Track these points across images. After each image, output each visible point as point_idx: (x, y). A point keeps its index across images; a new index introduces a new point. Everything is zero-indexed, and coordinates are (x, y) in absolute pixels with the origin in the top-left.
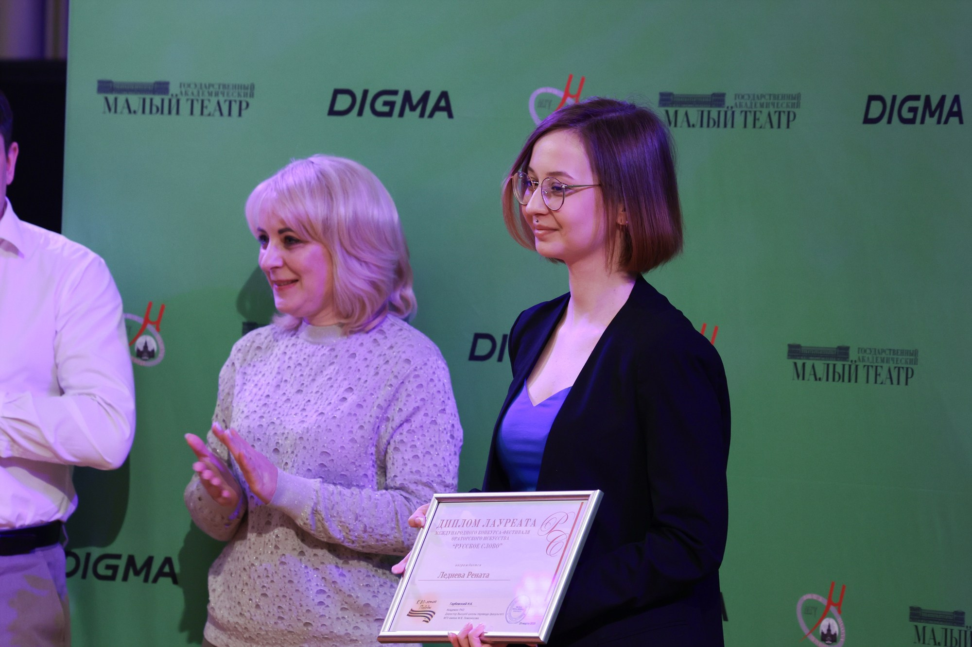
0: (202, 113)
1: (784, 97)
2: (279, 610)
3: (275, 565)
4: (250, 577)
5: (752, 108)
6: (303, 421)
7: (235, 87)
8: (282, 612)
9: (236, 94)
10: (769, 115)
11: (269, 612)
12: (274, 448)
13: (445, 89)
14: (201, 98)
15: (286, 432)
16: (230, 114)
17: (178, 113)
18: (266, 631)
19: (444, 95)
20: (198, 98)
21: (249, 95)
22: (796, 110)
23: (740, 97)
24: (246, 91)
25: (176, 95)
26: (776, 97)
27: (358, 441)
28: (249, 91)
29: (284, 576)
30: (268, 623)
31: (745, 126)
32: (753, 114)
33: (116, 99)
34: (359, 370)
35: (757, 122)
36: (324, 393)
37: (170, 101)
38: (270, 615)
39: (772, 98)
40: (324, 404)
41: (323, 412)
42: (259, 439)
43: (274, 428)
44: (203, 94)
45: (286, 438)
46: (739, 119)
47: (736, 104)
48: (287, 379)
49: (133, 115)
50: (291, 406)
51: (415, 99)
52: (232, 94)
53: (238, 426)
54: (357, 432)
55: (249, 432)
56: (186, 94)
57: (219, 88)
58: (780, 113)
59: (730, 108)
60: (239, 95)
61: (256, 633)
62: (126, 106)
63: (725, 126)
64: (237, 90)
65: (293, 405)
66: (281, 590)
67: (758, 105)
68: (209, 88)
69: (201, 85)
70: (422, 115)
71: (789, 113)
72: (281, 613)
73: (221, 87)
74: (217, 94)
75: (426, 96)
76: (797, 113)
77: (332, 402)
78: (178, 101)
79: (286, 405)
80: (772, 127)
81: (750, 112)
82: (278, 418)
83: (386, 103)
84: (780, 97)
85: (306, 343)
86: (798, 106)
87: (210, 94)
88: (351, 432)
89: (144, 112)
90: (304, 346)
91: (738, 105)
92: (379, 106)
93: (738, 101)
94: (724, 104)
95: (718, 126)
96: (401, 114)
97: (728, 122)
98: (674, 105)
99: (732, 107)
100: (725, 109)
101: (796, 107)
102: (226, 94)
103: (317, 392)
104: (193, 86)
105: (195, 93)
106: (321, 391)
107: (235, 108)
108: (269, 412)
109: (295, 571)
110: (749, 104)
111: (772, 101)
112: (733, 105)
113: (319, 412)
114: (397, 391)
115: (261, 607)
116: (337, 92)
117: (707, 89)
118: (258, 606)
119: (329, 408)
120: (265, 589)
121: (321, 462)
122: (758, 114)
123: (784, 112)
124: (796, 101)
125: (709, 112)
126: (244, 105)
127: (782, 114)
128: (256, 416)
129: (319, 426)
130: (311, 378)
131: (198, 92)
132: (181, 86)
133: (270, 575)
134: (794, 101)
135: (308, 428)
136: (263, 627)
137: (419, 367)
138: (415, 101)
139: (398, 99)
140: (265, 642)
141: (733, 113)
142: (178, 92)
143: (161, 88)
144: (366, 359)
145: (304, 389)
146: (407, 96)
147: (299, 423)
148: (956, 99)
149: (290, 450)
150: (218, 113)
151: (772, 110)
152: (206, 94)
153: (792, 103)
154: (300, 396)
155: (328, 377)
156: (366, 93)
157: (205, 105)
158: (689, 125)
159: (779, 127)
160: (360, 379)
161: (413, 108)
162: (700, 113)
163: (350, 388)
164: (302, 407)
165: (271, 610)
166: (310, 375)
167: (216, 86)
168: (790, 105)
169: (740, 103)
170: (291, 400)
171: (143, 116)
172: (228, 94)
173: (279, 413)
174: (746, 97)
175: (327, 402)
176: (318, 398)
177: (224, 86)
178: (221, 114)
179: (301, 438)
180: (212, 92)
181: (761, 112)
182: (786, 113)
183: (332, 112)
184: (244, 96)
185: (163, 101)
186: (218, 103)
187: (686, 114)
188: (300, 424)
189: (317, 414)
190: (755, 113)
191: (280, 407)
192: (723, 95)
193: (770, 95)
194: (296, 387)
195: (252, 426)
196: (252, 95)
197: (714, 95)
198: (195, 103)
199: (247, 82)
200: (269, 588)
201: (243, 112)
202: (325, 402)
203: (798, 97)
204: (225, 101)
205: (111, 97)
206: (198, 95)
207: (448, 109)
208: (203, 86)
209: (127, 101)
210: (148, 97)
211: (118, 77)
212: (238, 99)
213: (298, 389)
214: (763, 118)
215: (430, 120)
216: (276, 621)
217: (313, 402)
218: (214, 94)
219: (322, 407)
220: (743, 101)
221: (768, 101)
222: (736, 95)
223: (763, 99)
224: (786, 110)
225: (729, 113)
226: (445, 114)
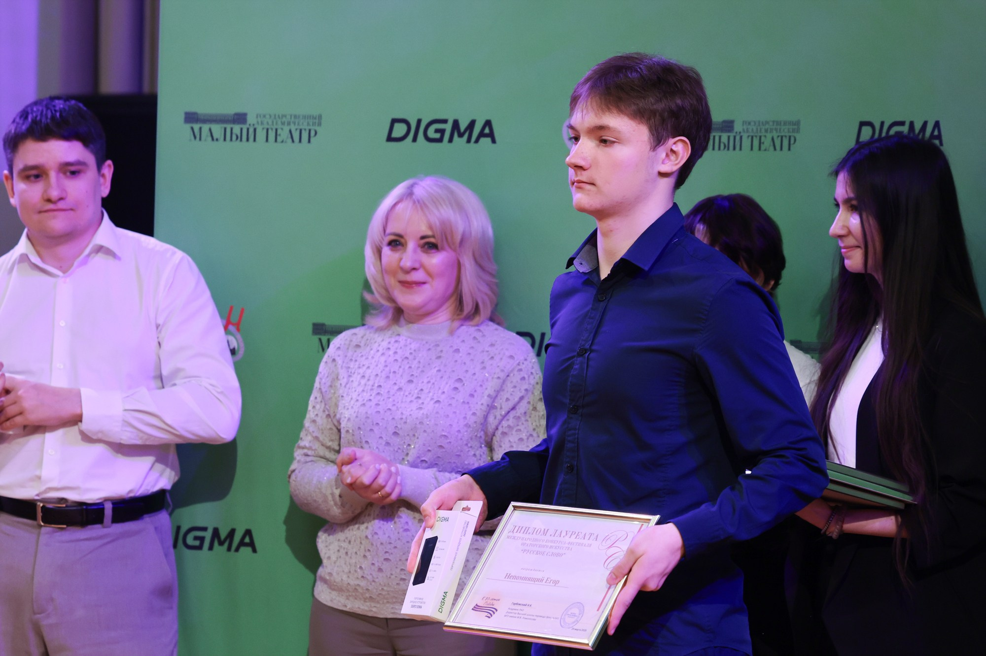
0: (276, 141)
1: (785, 123)
2: (400, 573)
3: (398, 533)
4: (372, 544)
5: (757, 133)
6: (421, 408)
7: (305, 117)
9: (305, 124)
10: (773, 139)
11: (392, 574)
12: (393, 431)
13: (488, 118)
14: (275, 127)
15: (404, 417)
16: (300, 141)
17: (255, 140)
18: (388, 591)
19: (488, 123)
20: (272, 127)
21: (317, 124)
22: (798, 136)
23: (747, 124)
24: (314, 121)
25: (254, 125)
26: (778, 123)
27: (471, 425)
28: (317, 121)
30: (390, 584)
31: (752, 149)
32: (758, 138)
33: (200, 129)
34: (465, 363)
35: (762, 145)
36: (436, 383)
37: (248, 129)
38: (392, 577)
39: (775, 124)
40: (438, 393)
41: (439, 399)
42: (377, 424)
43: (391, 414)
44: (276, 124)
45: (405, 423)
46: (746, 142)
47: (743, 129)
48: (395, 370)
49: (215, 142)
50: (404, 394)
51: (463, 127)
52: (303, 124)
53: (355, 412)
54: (470, 418)
55: (367, 418)
56: (262, 123)
57: (291, 118)
58: (782, 137)
59: (738, 133)
60: (308, 124)
61: (377, 593)
62: (209, 134)
63: (734, 149)
64: (306, 121)
65: (407, 393)
67: (763, 131)
68: (282, 118)
69: (275, 116)
70: (469, 141)
71: (790, 137)
73: (293, 117)
74: (289, 124)
75: (472, 124)
76: (797, 139)
77: (445, 390)
78: (255, 130)
79: (398, 393)
80: (775, 149)
81: (756, 136)
82: (394, 405)
83: (437, 131)
84: (782, 124)
85: (409, 340)
86: (798, 131)
87: (283, 124)
88: (465, 418)
89: (225, 139)
90: (408, 342)
91: (745, 130)
92: (431, 133)
93: (745, 127)
94: (733, 130)
95: (728, 149)
96: (451, 140)
97: (736, 145)
100: (734, 134)
101: (796, 132)
102: (297, 124)
103: (429, 382)
104: (268, 116)
105: (270, 123)
106: (432, 381)
107: (305, 135)
108: (384, 400)
110: (755, 131)
111: (774, 127)
112: (741, 130)
113: (435, 400)
114: (504, 382)
115: (384, 570)
116: (394, 121)
118: (380, 570)
119: (443, 396)
120: (387, 554)
121: (440, 444)
122: (763, 139)
123: (786, 137)
124: (796, 127)
125: (720, 137)
126: (313, 133)
127: (784, 138)
128: (373, 403)
129: (437, 413)
130: (420, 370)
131: (273, 122)
132: (257, 117)
133: (393, 542)
134: (794, 127)
135: (427, 414)
136: (385, 588)
137: (521, 362)
138: (462, 129)
139: (448, 127)
140: (385, 601)
141: (741, 137)
142: (255, 122)
143: (240, 118)
144: (469, 354)
145: (415, 380)
146: (456, 124)
147: (417, 409)
148: (937, 124)
149: (411, 434)
150: (290, 140)
151: (775, 134)
152: (279, 123)
153: (793, 129)
154: (412, 386)
155: (437, 369)
156: (419, 122)
157: (278, 133)
159: (781, 149)
160: (467, 371)
161: (461, 135)
162: (712, 138)
163: (460, 379)
164: (415, 396)
165: (394, 573)
166: (419, 367)
167: (288, 117)
168: (791, 130)
169: (747, 129)
170: (403, 389)
171: (225, 143)
172: (298, 124)
173: (394, 401)
174: (752, 124)
175: (440, 392)
176: (431, 387)
177: (295, 117)
178: (293, 141)
179: (421, 423)
180: (284, 122)
181: (765, 136)
182: (788, 138)
183: (390, 139)
184: (313, 125)
185: (241, 129)
186: (290, 131)
188: (418, 411)
189: (433, 402)
190: (760, 137)
191: (394, 395)
192: (732, 122)
193: (773, 122)
194: (406, 378)
195: (369, 413)
196: (320, 124)
197: (724, 122)
198: (270, 131)
199: (315, 113)
200: (391, 554)
201: (312, 140)
202: (438, 391)
203: (798, 123)
204: (296, 129)
205: (196, 127)
206: (273, 124)
207: (491, 135)
208: (277, 116)
209: (210, 130)
210: (229, 127)
211: (202, 109)
212: (308, 128)
213: (409, 379)
214: (767, 142)
215: (476, 145)
216: (398, 582)
217: (426, 391)
218: (286, 124)
219: (435, 395)
220: (750, 127)
221: (772, 127)
222: (743, 122)
223: (767, 125)
224: (787, 134)
225: (738, 138)
226: (489, 140)
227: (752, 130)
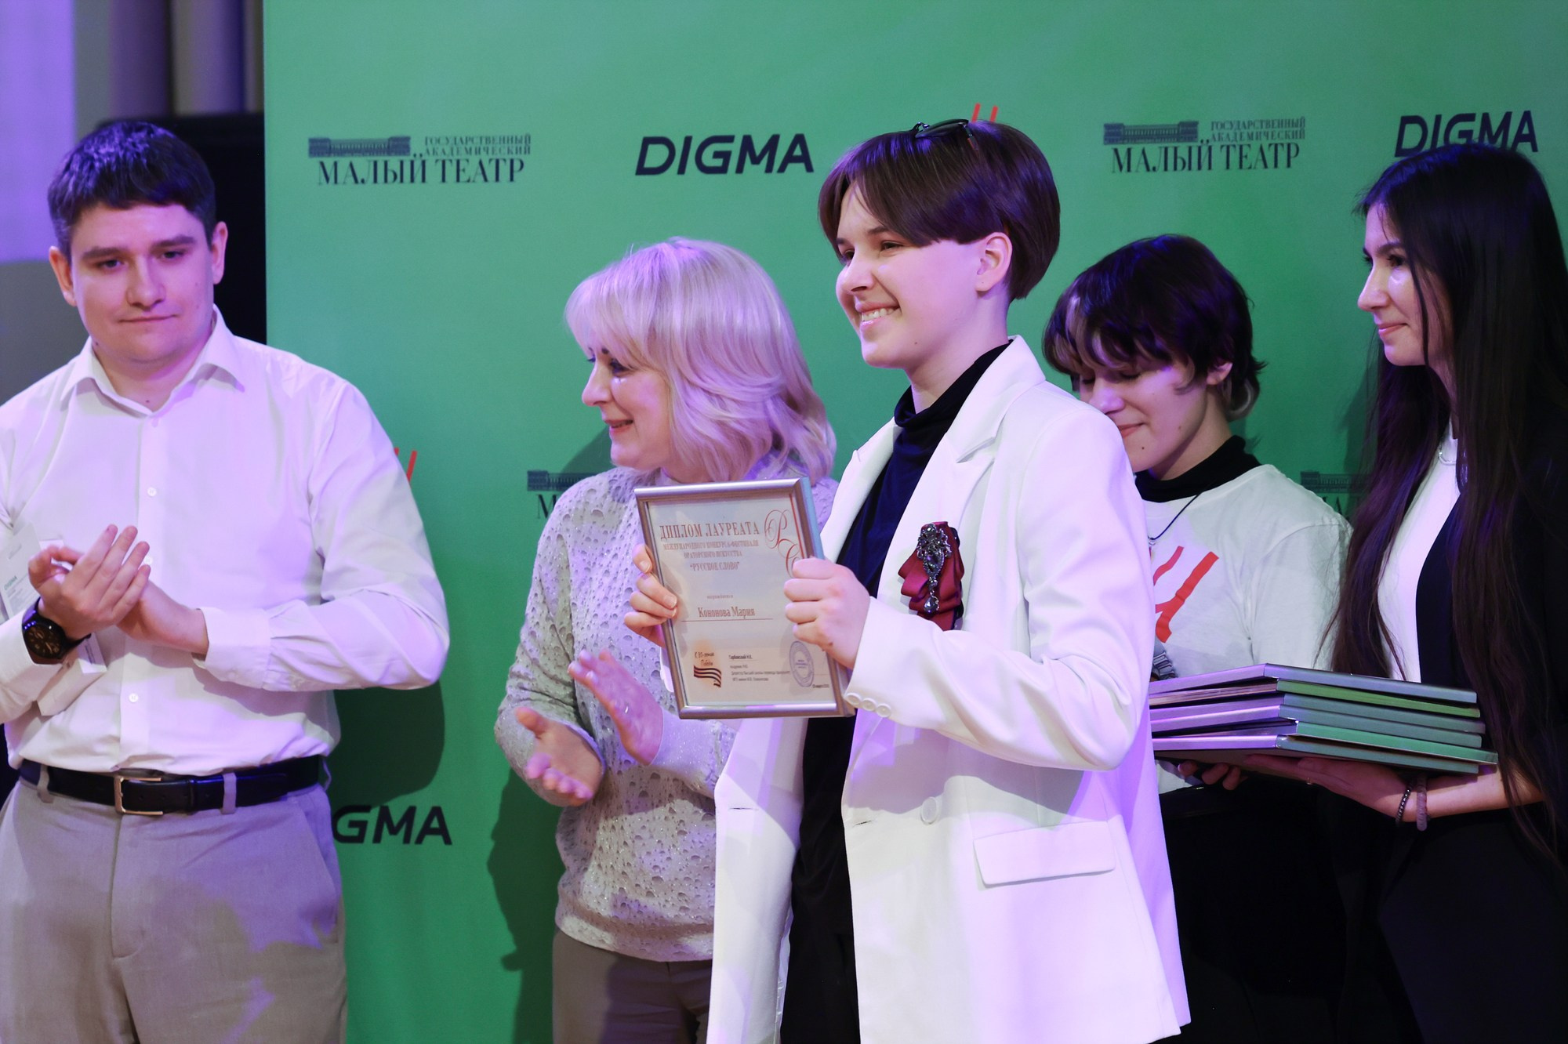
1: (1281, 123)
2: (680, 899)
5: (1236, 140)
7: (502, 140)
8: (686, 900)
9: (505, 151)
10: (1261, 149)
11: (666, 901)
13: (800, 132)
14: (455, 157)
16: (497, 178)
17: (423, 180)
19: (799, 140)
20: (451, 157)
21: (523, 151)
22: (1300, 142)
23: (1219, 126)
24: (519, 145)
25: (421, 155)
26: (1269, 123)
28: (523, 146)
29: (685, 851)
31: (1228, 167)
32: (1238, 149)
33: (335, 164)
35: (1244, 159)
37: (412, 163)
38: (668, 906)
39: (1264, 124)
44: (458, 152)
46: (1219, 157)
47: (1214, 136)
49: (360, 186)
51: (759, 147)
52: (500, 151)
56: (435, 152)
57: (481, 142)
58: (1276, 146)
59: (1205, 142)
60: (509, 151)
62: (350, 173)
63: (1200, 167)
64: (506, 146)
66: (680, 870)
67: (1245, 136)
68: (467, 143)
69: (455, 139)
70: (768, 169)
71: (1289, 145)
72: (684, 902)
73: (484, 141)
74: (478, 151)
75: (775, 140)
76: (1299, 145)
78: (423, 163)
80: (1266, 166)
81: (1234, 146)
83: (717, 155)
84: (1276, 124)
86: (1302, 135)
87: (468, 151)
89: (375, 180)
91: (1217, 137)
92: (708, 159)
94: (1196, 137)
95: (1190, 168)
96: (739, 169)
97: (1201, 161)
98: (1126, 141)
99: (1208, 141)
100: (1199, 144)
101: (1298, 136)
102: (490, 151)
104: (443, 141)
105: (448, 151)
107: (505, 170)
109: (701, 842)
110: (1231, 137)
111: (1264, 129)
112: (1210, 138)
116: (648, 142)
117: (1171, 118)
120: (658, 870)
122: (1245, 150)
123: (1282, 145)
124: (1299, 129)
125: (1176, 149)
126: (517, 165)
127: (1280, 148)
131: (452, 150)
132: (426, 143)
133: (666, 850)
134: (1295, 129)
138: (758, 150)
139: (735, 148)
141: (1210, 149)
142: (423, 151)
143: (399, 145)
146: (748, 142)
148: (1527, 117)
150: (480, 178)
151: (1265, 143)
152: (462, 150)
153: (1293, 132)
156: (688, 141)
157: (462, 167)
158: (1148, 169)
159: (1276, 166)
161: (756, 161)
162: (1163, 150)
167: (477, 141)
168: (1290, 134)
169: (1220, 135)
171: (375, 186)
172: (493, 152)
174: (1227, 126)
177: (488, 140)
178: (486, 179)
180: (471, 150)
181: (1249, 146)
182: (1286, 147)
183: (641, 170)
184: (517, 152)
185: (402, 163)
186: (481, 164)
187: (1144, 152)
190: (1241, 147)
192: (1195, 124)
193: (1262, 122)
196: (527, 151)
197: (1182, 124)
198: (448, 164)
199: (520, 132)
200: (664, 869)
201: (516, 176)
203: (1302, 122)
204: (490, 160)
205: (329, 162)
206: (452, 153)
207: (805, 159)
208: (458, 140)
209: (351, 166)
210: (381, 160)
211: (336, 133)
212: (508, 157)
214: (1252, 154)
215: (780, 176)
218: (473, 152)
220: (1225, 132)
221: (1259, 130)
222: (1213, 123)
223: (1251, 127)
224: (1286, 141)
225: (1204, 150)
226: (801, 166)
227: (1228, 135)
